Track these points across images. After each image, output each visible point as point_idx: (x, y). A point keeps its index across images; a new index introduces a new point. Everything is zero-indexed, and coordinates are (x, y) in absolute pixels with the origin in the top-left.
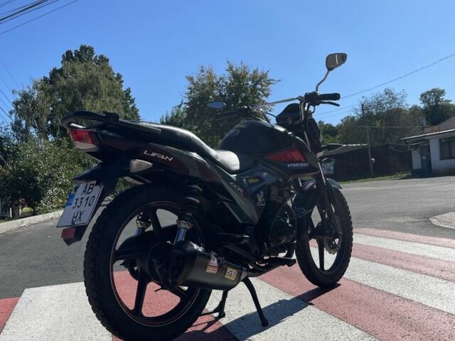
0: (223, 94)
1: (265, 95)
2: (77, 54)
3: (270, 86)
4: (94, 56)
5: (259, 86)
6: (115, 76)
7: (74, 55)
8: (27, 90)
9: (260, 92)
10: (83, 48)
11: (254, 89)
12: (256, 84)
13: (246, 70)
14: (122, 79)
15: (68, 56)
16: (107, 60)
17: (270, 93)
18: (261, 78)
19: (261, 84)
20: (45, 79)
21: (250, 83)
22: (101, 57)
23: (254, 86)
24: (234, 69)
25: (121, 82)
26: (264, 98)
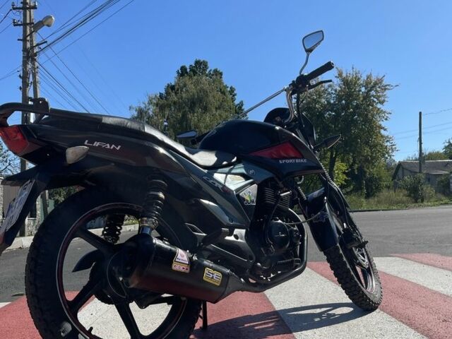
0: (332, 102)
1: (380, 102)
2: (192, 69)
3: (387, 92)
4: (208, 70)
5: (373, 93)
6: (229, 89)
7: (188, 70)
8: (143, 106)
9: (375, 100)
10: (198, 63)
11: (367, 96)
12: (370, 90)
13: (359, 75)
14: (235, 92)
15: (183, 72)
16: (221, 74)
17: (386, 99)
18: (376, 84)
19: (376, 91)
20: (161, 94)
21: (363, 89)
22: (216, 71)
23: (368, 93)
24: (344, 75)
25: (234, 96)
26: (379, 106)
